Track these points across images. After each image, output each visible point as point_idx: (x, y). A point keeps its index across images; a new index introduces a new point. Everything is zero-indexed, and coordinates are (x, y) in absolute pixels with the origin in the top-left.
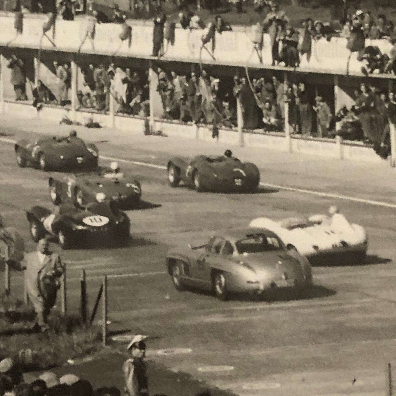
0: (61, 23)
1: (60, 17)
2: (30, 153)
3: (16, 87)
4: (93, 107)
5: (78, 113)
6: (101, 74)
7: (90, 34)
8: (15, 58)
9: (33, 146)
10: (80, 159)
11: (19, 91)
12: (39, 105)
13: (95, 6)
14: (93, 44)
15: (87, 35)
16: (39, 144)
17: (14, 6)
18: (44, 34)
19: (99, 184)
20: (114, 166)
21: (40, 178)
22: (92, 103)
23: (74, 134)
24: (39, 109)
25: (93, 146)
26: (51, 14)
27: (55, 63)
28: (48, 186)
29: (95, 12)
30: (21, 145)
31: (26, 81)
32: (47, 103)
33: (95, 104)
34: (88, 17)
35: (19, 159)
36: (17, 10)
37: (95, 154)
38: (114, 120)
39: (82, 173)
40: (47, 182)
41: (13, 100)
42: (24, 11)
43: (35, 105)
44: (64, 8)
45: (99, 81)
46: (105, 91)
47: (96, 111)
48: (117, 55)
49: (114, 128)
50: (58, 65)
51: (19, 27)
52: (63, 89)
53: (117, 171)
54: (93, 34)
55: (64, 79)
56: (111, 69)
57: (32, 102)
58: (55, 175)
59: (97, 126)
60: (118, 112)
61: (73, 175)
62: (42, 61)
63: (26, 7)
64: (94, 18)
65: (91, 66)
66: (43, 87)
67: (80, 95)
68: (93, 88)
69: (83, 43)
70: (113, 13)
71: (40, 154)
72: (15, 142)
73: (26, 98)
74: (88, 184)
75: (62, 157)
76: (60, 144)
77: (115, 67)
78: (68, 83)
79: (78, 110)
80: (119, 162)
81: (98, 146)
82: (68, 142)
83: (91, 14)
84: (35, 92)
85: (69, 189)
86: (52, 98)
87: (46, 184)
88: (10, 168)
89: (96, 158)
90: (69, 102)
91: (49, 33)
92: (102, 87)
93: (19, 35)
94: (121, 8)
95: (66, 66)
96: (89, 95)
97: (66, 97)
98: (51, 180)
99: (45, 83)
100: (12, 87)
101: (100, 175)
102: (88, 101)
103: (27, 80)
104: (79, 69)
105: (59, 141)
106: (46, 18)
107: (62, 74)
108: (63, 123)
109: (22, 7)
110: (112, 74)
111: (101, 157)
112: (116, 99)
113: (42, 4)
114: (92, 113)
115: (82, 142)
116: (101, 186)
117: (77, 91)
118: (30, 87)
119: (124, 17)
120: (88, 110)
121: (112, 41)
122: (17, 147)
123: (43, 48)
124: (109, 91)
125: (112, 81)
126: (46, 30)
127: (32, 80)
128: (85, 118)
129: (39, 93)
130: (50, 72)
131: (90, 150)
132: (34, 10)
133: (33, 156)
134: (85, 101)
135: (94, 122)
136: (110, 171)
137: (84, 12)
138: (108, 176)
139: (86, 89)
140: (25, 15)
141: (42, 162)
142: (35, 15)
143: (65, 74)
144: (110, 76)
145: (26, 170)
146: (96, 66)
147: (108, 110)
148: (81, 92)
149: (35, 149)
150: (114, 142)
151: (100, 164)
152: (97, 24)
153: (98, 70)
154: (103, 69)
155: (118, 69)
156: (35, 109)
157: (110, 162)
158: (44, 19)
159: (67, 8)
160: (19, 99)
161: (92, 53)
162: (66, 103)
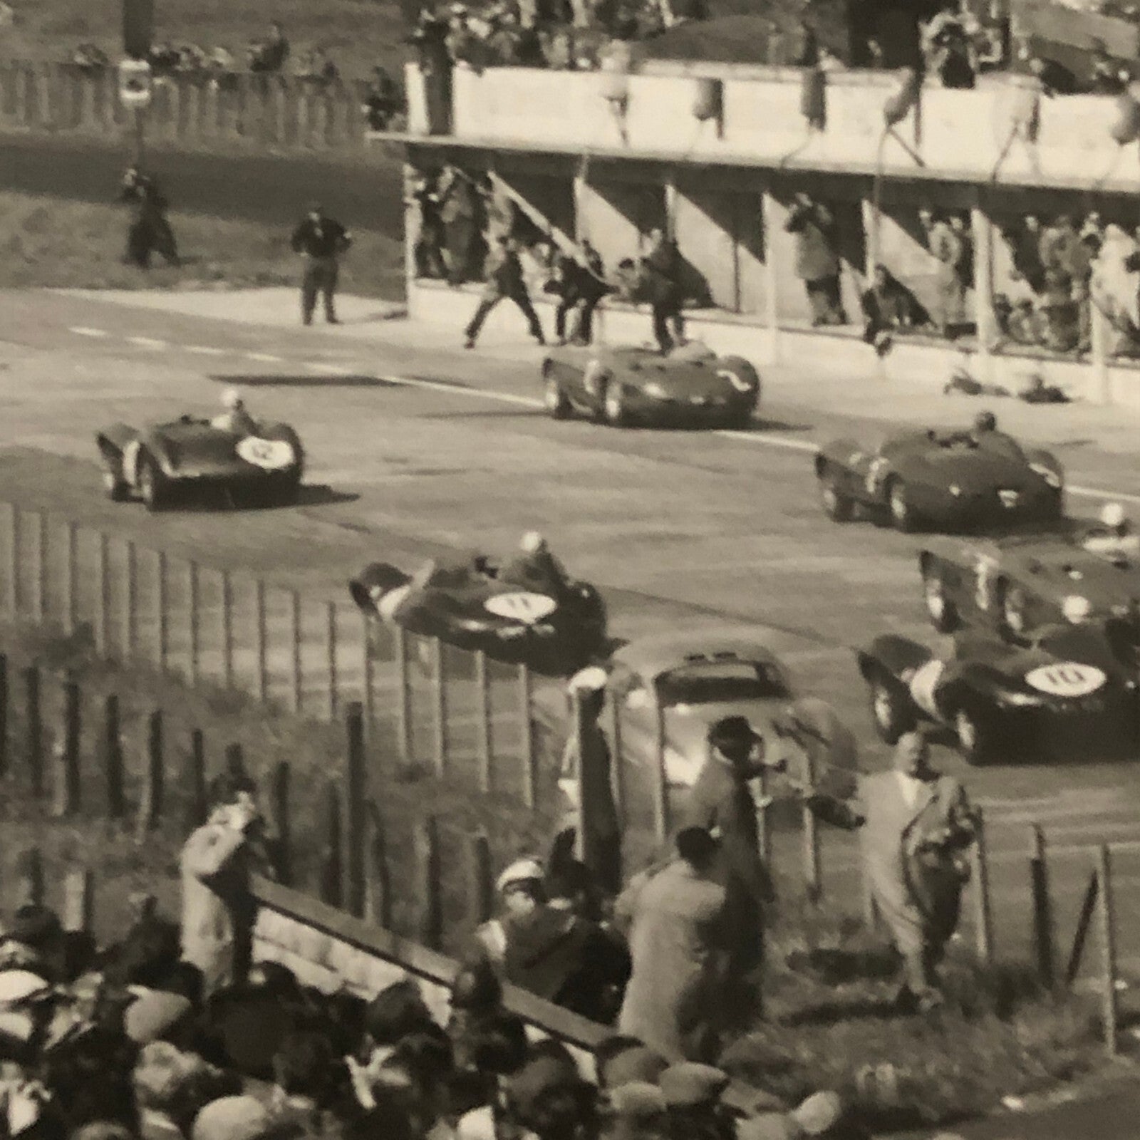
0: (936, 96)
1: (933, 81)
2: (862, 479)
3: (812, 287)
4: (1043, 342)
5: (999, 360)
6: (1060, 244)
7: (1023, 129)
8: (805, 200)
9: (869, 460)
10: (1008, 496)
11: (822, 298)
12: (881, 337)
13: (1036, 44)
14: (1033, 156)
15: (1015, 131)
16: (885, 452)
17: (799, 50)
18: (889, 130)
19: (1068, 569)
20: (1112, 515)
21: (893, 552)
22: (1036, 330)
23: (988, 423)
24: (883, 349)
25: (1046, 457)
26: (906, 73)
27: (925, 215)
28: (918, 576)
29: (1037, 65)
30: (831, 456)
31: (840, 269)
32: (904, 331)
33: (1046, 333)
34: (1016, 79)
35: (830, 497)
36: (809, 60)
37: (1053, 481)
38: (1106, 381)
39: (1016, 539)
40: (916, 563)
41: (805, 324)
42: (828, 64)
43: (869, 337)
44: (945, 52)
45: (1056, 264)
46: (1076, 294)
47: (1049, 354)
48: (1108, 187)
49: (1109, 403)
50: (934, 219)
51: (816, 112)
52: (949, 289)
53: (1122, 530)
54: (1034, 126)
55: (953, 260)
56: (1089, 228)
57: (860, 330)
58: (937, 543)
59: (1056, 396)
60: (1117, 355)
61: (989, 544)
62: (886, 208)
63: (834, 52)
64: (1035, 81)
65: (1031, 222)
66: (891, 285)
67: (1002, 307)
68: (1038, 285)
69: (1004, 154)
70: (1090, 67)
71: (889, 482)
72: (815, 448)
73: (843, 319)
74: (1036, 569)
75: (955, 490)
76: (946, 452)
77: (1102, 224)
78: (964, 272)
79: (997, 351)
80: (1125, 504)
81: (1061, 457)
82: (973, 446)
83: (1024, 69)
84: (868, 301)
85: (981, 582)
86: (920, 316)
87: (910, 572)
88: (803, 522)
89: (1057, 492)
90: (971, 329)
91: (905, 127)
92: (1065, 283)
93: (817, 135)
94: (1112, 51)
95: (957, 223)
96: (1027, 305)
97: (962, 314)
98: (926, 560)
99: (897, 275)
100: (799, 287)
101: (1071, 542)
102: (1026, 324)
103: (845, 264)
104: (997, 232)
105: (946, 444)
106: (893, 84)
107: (944, 245)
108: (954, 390)
109: (822, 53)
110: (1094, 243)
111: (1071, 489)
112: (1110, 316)
113: (880, 44)
114: (1041, 358)
115: (1012, 444)
116: (1075, 575)
117: (993, 296)
118: (852, 286)
119: (1123, 75)
120: (1026, 350)
121: (1090, 146)
122: (821, 463)
123: (887, 172)
124: (1087, 295)
125: (1094, 264)
126: (894, 117)
127: (860, 265)
128: (1018, 375)
129: (882, 303)
130: (909, 240)
131: (1038, 468)
132: (858, 59)
133: (871, 488)
134: (1018, 323)
135: (1047, 385)
136: (1099, 530)
137: (1004, 65)
138: (1097, 545)
139: (1020, 290)
140: (831, 77)
141: (898, 507)
142: (862, 76)
143: (955, 246)
144: (1088, 250)
145: (853, 531)
146: (1046, 221)
147: (1088, 349)
148: (1003, 297)
149: (875, 466)
150: (1109, 443)
151: (1071, 511)
152: (1045, 100)
153: (1052, 233)
154: (1067, 230)
155: (1113, 229)
156: (870, 349)
157: (1100, 503)
158: (888, 86)
159: (953, 52)
160: (822, 321)
161: (1033, 182)
162: (960, 330)
